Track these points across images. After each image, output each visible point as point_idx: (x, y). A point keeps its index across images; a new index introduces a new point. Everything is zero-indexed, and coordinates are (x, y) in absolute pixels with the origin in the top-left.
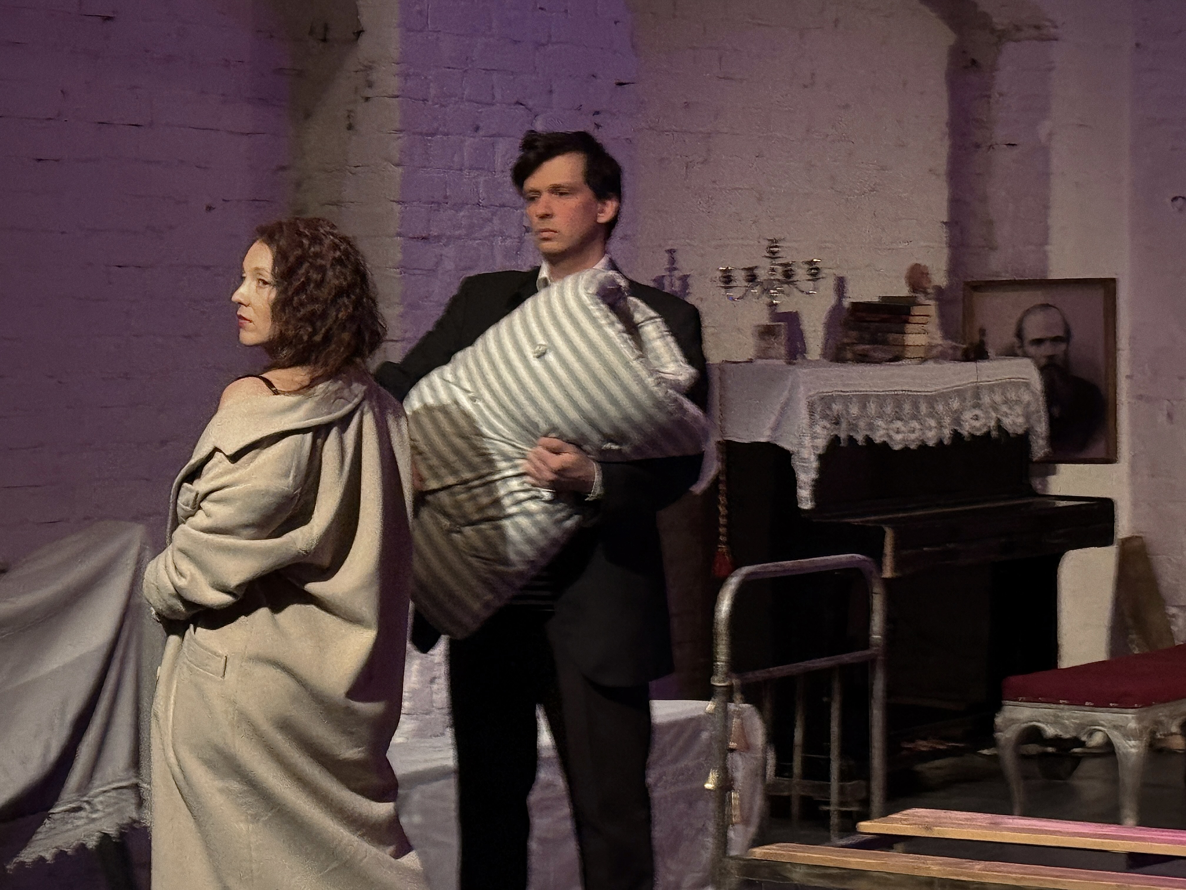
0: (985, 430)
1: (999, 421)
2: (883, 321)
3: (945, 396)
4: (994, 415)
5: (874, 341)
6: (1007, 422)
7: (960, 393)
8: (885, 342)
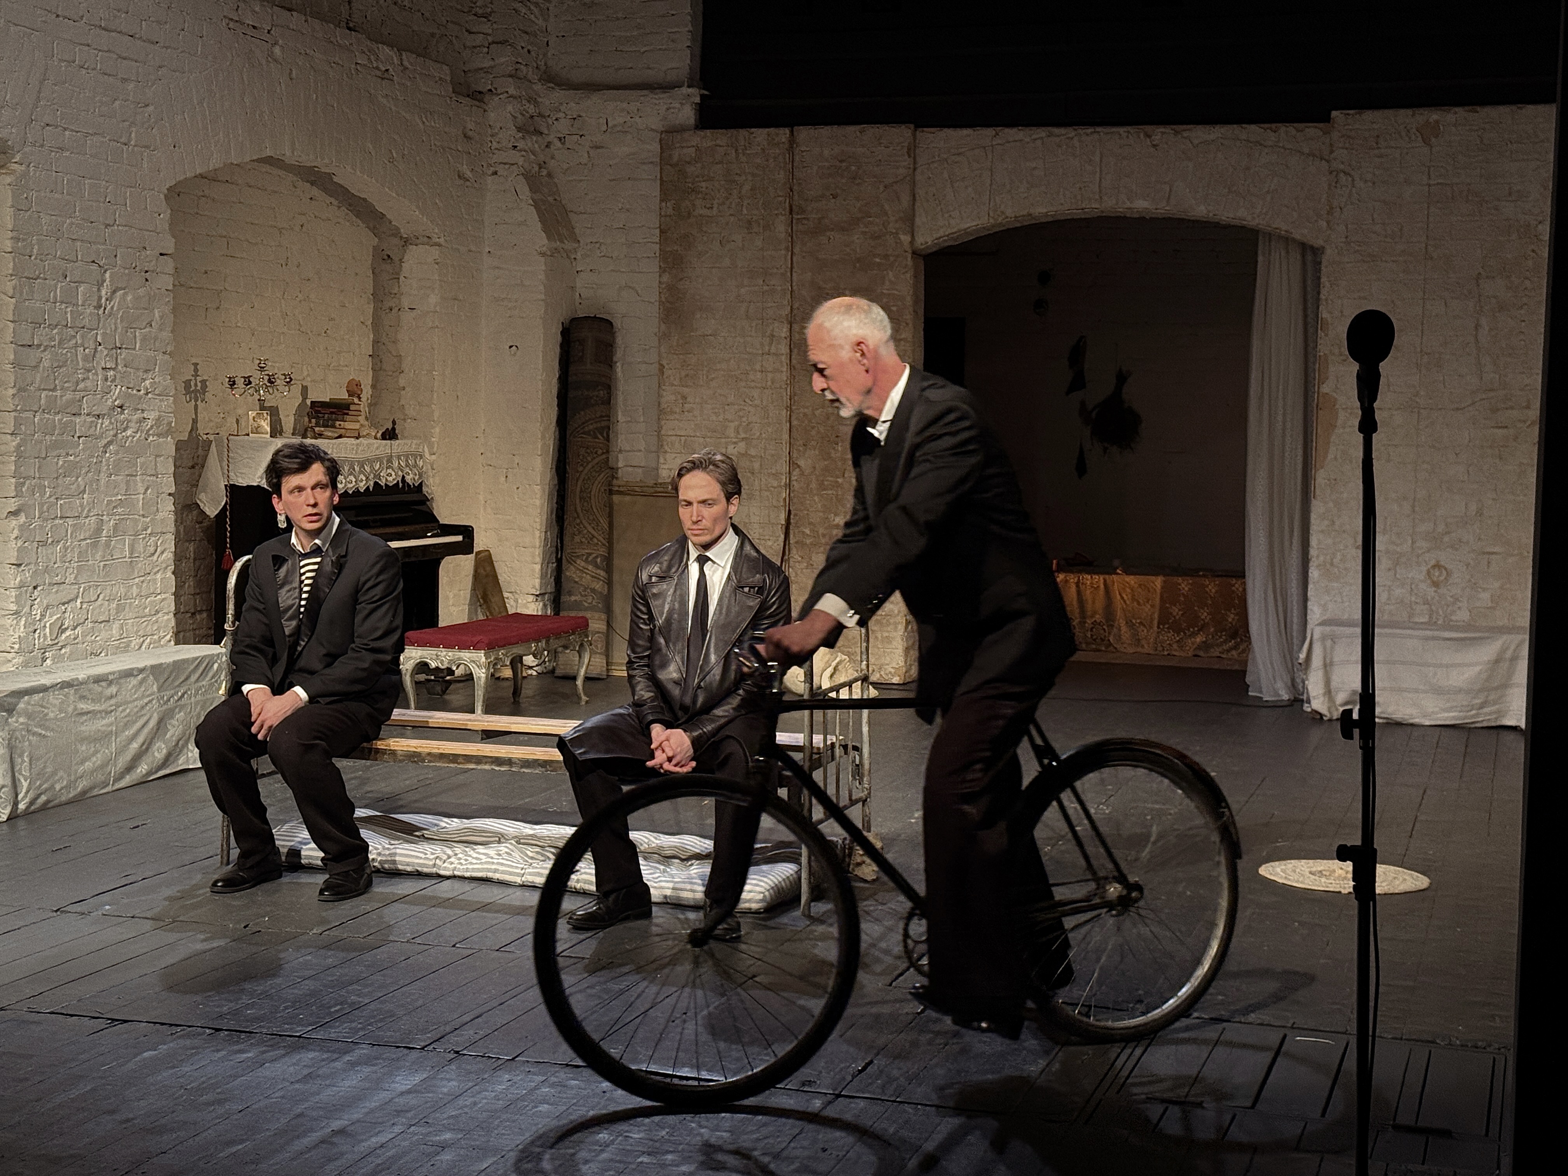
0: (395, 482)
1: (403, 477)
2: (332, 413)
3: (371, 461)
4: (400, 473)
5: (325, 426)
6: (408, 479)
7: (379, 459)
8: (333, 426)
